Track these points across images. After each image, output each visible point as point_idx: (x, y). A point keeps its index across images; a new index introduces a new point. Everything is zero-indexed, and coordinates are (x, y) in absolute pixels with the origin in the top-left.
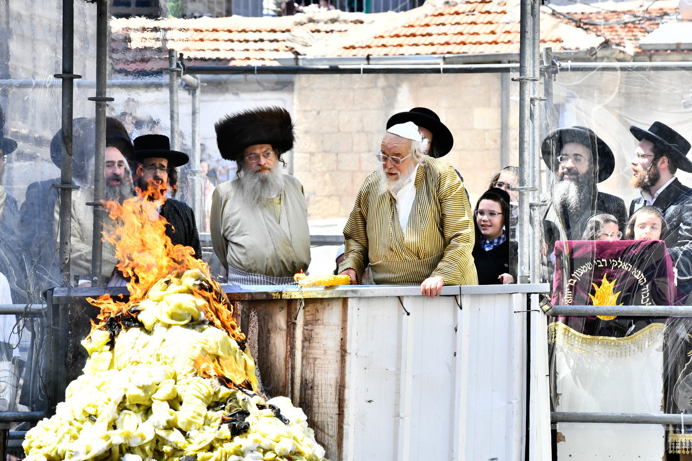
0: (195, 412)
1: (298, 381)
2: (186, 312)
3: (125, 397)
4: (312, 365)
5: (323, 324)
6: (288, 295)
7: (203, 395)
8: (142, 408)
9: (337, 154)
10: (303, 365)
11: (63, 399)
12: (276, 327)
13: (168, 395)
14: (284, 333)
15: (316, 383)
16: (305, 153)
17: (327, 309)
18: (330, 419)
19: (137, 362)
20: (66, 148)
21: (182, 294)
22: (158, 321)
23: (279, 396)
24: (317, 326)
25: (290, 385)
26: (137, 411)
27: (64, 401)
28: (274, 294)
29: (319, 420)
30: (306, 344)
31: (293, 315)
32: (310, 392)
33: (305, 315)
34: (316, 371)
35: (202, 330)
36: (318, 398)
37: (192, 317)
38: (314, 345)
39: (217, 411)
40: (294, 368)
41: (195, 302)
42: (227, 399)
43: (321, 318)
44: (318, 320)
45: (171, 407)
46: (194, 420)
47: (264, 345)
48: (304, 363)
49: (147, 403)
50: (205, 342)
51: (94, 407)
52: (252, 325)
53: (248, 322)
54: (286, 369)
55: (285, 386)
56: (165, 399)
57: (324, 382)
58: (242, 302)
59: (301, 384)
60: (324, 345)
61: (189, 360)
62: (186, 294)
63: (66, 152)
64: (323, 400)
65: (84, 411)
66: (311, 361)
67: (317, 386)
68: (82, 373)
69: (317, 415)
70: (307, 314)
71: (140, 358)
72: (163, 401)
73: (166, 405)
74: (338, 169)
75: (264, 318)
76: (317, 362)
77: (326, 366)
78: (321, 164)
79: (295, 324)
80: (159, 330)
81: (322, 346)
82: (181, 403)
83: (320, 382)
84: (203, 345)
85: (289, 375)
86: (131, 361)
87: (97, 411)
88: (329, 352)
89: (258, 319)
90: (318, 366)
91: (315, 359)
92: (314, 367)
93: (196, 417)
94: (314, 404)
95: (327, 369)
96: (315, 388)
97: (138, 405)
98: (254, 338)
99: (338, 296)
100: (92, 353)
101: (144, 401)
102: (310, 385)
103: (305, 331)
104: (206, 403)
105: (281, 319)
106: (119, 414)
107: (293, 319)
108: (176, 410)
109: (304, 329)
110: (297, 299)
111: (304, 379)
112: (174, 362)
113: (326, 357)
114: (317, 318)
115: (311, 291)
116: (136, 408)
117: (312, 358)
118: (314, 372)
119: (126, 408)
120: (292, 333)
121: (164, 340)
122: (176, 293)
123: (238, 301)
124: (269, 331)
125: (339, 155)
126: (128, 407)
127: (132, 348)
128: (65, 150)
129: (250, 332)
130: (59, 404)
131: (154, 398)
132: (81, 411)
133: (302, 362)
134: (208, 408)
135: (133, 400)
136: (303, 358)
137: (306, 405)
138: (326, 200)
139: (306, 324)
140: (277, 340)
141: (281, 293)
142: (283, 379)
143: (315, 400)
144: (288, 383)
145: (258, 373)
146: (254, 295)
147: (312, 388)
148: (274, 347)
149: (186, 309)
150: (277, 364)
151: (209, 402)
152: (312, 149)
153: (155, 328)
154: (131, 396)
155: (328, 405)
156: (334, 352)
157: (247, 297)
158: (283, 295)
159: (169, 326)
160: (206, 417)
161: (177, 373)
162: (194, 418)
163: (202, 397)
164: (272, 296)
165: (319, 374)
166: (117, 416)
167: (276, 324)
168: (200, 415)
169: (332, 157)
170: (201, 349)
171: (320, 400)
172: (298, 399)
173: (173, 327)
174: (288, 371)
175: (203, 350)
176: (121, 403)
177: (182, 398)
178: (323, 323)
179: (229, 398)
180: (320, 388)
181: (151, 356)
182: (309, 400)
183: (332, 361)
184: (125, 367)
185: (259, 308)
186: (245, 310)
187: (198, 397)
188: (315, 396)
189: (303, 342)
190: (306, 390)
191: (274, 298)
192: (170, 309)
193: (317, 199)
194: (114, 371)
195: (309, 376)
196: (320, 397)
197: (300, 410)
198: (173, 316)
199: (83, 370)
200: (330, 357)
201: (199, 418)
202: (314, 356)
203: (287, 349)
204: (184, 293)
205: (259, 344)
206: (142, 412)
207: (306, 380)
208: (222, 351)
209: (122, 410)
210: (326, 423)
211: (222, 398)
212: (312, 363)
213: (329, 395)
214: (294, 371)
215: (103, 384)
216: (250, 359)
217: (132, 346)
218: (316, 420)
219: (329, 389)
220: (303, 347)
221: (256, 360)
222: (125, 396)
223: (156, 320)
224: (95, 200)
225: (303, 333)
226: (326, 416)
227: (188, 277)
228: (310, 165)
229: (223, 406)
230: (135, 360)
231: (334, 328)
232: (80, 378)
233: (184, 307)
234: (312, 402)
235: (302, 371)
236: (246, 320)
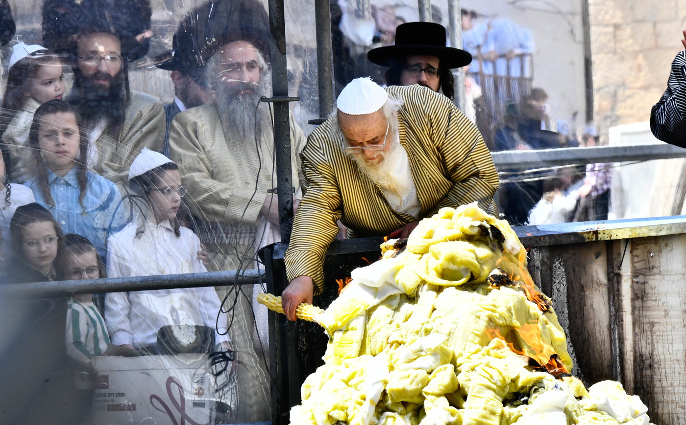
0: (485, 409)
1: (629, 356)
2: (463, 267)
3: (384, 393)
4: (649, 333)
5: (660, 273)
6: (606, 235)
7: (495, 384)
8: (410, 408)
9: (655, 24)
10: (635, 334)
11: (299, 402)
12: (592, 281)
13: (446, 387)
14: (604, 290)
15: (656, 358)
16: (606, 26)
17: (664, 251)
18: (680, 410)
19: (397, 342)
20: (277, 44)
21: (456, 242)
22: (424, 282)
23: (604, 380)
24: (652, 277)
25: (618, 364)
26: (403, 412)
27: (300, 404)
28: (586, 236)
29: (666, 411)
30: (638, 303)
31: (615, 263)
32: (648, 372)
33: (633, 262)
34: (655, 341)
35: (487, 292)
36: (660, 381)
37: (472, 274)
38: (650, 303)
39: (517, 406)
40: (623, 339)
41: (474, 252)
42: (531, 388)
43: (657, 264)
44: (653, 267)
45: (451, 405)
46: (485, 421)
47: (577, 308)
48: (637, 330)
49: (417, 400)
50: (493, 308)
51: (342, 410)
52: (557, 281)
53: (552, 277)
54: (611, 341)
55: (612, 365)
56: (442, 393)
57: (667, 356)
58: (540, 248)
59: (635, 361)
60: (663, 303)
61: (471, 337)
62: (461, 242)
63: (277, 50)
64: (669, 382)
65: (329, 417)
66: (646, 327)
67: (659, 362)
68: (323, 363)
69: (661, 405)
70: (636, 259)
71: (402, 336)
72: (439, 395)
73: (444, 401)
74: (657, 47)
75: (574, 270)
76: (655, 328)
77: (669, 333)
78: (631, 42)
79: (619, 276)
80: (426, 296)
81: (661, 304)
82: (465, 398)
83: (662, 357)
84: (490, 313)
85: (615, 350)
86: (390, 341)
87: (347, 416)
88: (672, 313)
89: (566, 271)
90: (657, 333)
91: (652, 324)
92: (652, 336)
93: (488, 416)
94: (656, 390)
95: (670, 338)
96: (656, 366)
97: (405, 404)
98: (562, 298)
99: (679, 231)
100: (333, 333)
101: (413, 397)
102: (648, 362)
103: (635, 285)
104: (500, 396)
105: (598, 270)
106: (379, 418)
107: (616, 268)
108: (458, 408)
109: (633, 282)
110: (619, 240)
111: (638, 354)
112: (450, 340)
113: (669, 320)
114: (651, 266)
115: (640, 228)
116: (401, 409)
117: (648, 323)
118: (652, 342)
119: (387, 409)
120: (616, 289)
121: (434, 309)
122: (446, 241)
123: (534, 248)
124: (582, 288)
125: (659, 26)
126: (390, 407)
127: (390, 323)
128: (276, 47)
129: (555, 291)
130: (293, 408)
131: (426, 393)
132: (325, 417)
133: (634, 330)
134: (505, 402)
135: (398, 397)
136: (634, 324)
137: (644, 391)
138: (642, 93)
139: (636, 274)
140: (595, 300)
141: (596, 233)
142: (607, 354)
143: (657, 384)
144: (616, 361)
145: (571, 350)
146: (558, 238)
147: (651, 366)
148: (591, 311)
149: (462, 263)
150: (598, 334)
151: (505, 394)
152: (617, 20)
153: (420, 293)
154: (393, 391)
155: (676, 389)
156: (679, 313)
157: (547, 242)
158: (600, 236)
159: (439, 289)
160: (502, 416)
161: (456, 355)
162: (485, 417)
163: (494, 387)
164: (583, 238)
165: (660, 345)
166: (376, 421)
167: (592, 277)
168: (493, 413)
169: (647, 28)
170: (487, 319)
171: (664, 383)
172: (632, 384)
173: (445, 290)
174: (615, 344)
175: (491, 320)
176: (380, 401)
177: (466, 390)
178: (660, 271)
179: (533, 386)
180: (663, 366)
181: (417, 333)
182: (649, 383)
183: (677, 326)
184: (381, 350)
185: (566, 256)
186: (546, 260)
187: (489, 388)
188: (656, 378)
189: (633, 300)
190: (642, 370)
191: (587, 240)
192: (440, 263)
193: (628, 92)
194: (367, 356)
195: (645, 349)
196: (664, 379)
197: (636, 398)
198: (444, 275)
199: (323, 358)
200: (673, 320)
201: (492, 417)
202: (651, 320)
203: (610, 312)
204: (458, 240)
205: (569, 308)
206: (410, 414)
207: (641, 355)
208: (518, 320)
209: (382, 413)
210: (675, 416)
211: (523, 388)
212: (649, 329)
213: (677, 374)
214: (623, 343)
215: (352, 377)
216: (559, 329)
217: (390, 319)
218: (660, 411)
219: (677, 366)
220: (634, 308)
221: (567, 331)
222: (385, 391)
223: (420, 281)
224: (321, 116)
225: (632, 287)
226: (674, 406)
227: (462, 216)
228: (615, 43)
229: (525, 398)
230: (394, 340)
231: (676, 277)
232: (320, 369)
233: (458, 260)
234: (653, 386)
235: (634, 342)
236: (548, 273)
